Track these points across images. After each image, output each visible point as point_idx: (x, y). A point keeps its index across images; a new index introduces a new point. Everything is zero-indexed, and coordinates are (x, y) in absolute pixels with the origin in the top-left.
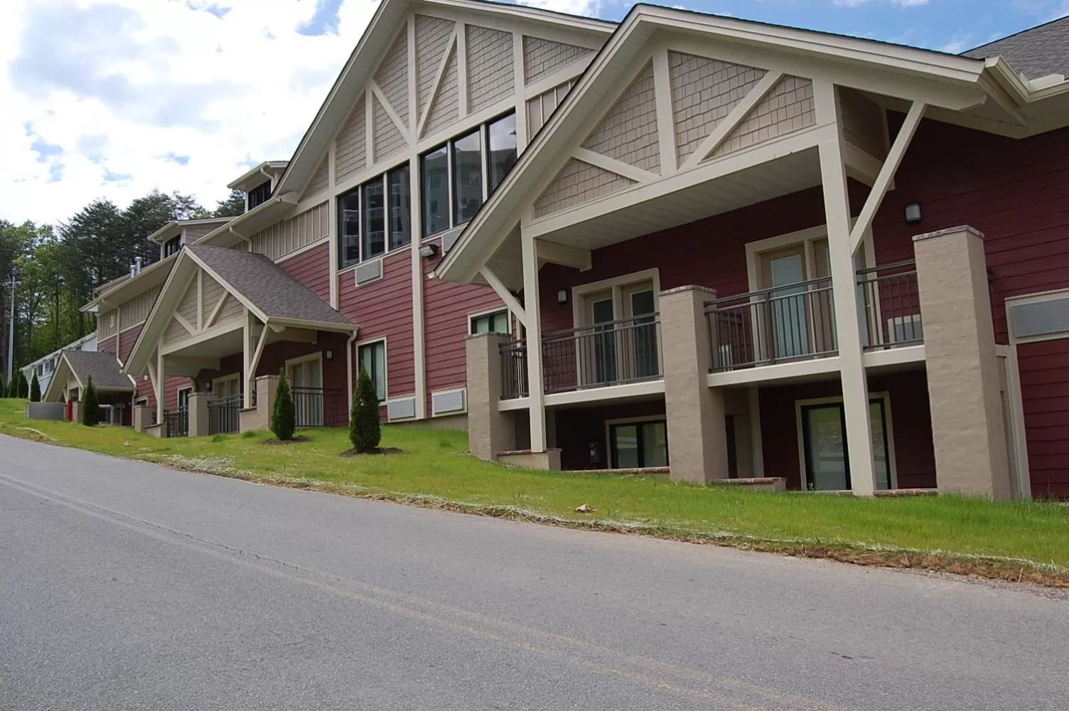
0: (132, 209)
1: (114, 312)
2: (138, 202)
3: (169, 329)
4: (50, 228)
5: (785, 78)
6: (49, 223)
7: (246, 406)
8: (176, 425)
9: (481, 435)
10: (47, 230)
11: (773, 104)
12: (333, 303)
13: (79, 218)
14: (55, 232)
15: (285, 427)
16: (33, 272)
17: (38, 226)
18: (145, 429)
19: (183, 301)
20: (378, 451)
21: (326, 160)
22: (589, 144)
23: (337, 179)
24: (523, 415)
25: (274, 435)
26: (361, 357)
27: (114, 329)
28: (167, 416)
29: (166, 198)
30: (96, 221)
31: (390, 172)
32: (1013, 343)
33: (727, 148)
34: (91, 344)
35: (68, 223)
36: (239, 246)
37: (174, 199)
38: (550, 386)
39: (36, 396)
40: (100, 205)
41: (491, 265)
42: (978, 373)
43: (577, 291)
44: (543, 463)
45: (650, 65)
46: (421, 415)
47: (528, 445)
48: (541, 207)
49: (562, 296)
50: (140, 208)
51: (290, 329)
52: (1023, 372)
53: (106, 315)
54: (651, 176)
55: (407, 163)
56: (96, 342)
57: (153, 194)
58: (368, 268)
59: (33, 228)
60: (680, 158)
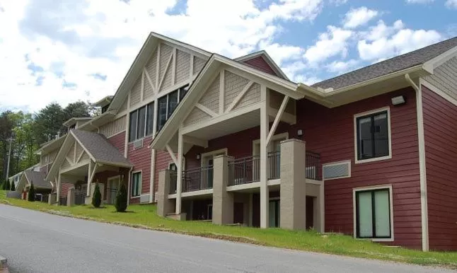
0: (67, 108)
1: (47, 155)
2: (71, 104)
3: (64, 163)
4: (31, 115)
5: (254, 84)
6: (30, 113)
7: (88, 195)
8: (63, 202)
9: (161, 207)
10: (29, 116)
11: (251, 92)
12: (126, 156)
13: (43, 111)
14: (33, 117)
15: (97, 203)
16: (22, 135)
17: (25, 114)
18: (52, 204)
19: (69, 153)
20: (126, 212)
21: (127, 98)
22: (200, 101)
23: (130, 105)
24: (174, 200)
25: (92, 206)
26: (134, 177)
27: (47, 162)
28: (60, 198)
29: (83, 103)
30: (51, 112)
31: (148, 105)
32: (324, 180)
33: (238, 107)
34: (37, 168)
35: (38, 113)
36: (94, 131)
37: (87, 104)
38: (184, 189)
39: (13, 189)
40: (53, 105)
41: (169, 144)
42: (293, 188)
43: (203, 155)
44: (179, 218)
45: (219, 75)
46: (151, 201)
47: (175, 211)
48: (186, 123)
49: (198, 157)
50: (72, 108)
51: (105, 165)
52: (325, 190)
53: (44, 156)
54: (216, 115)
55: (153, 102)
56: (39, 168)
57: (78, 101)
58: (138, 142)
59: (22, 114)
60: (225, 109)
